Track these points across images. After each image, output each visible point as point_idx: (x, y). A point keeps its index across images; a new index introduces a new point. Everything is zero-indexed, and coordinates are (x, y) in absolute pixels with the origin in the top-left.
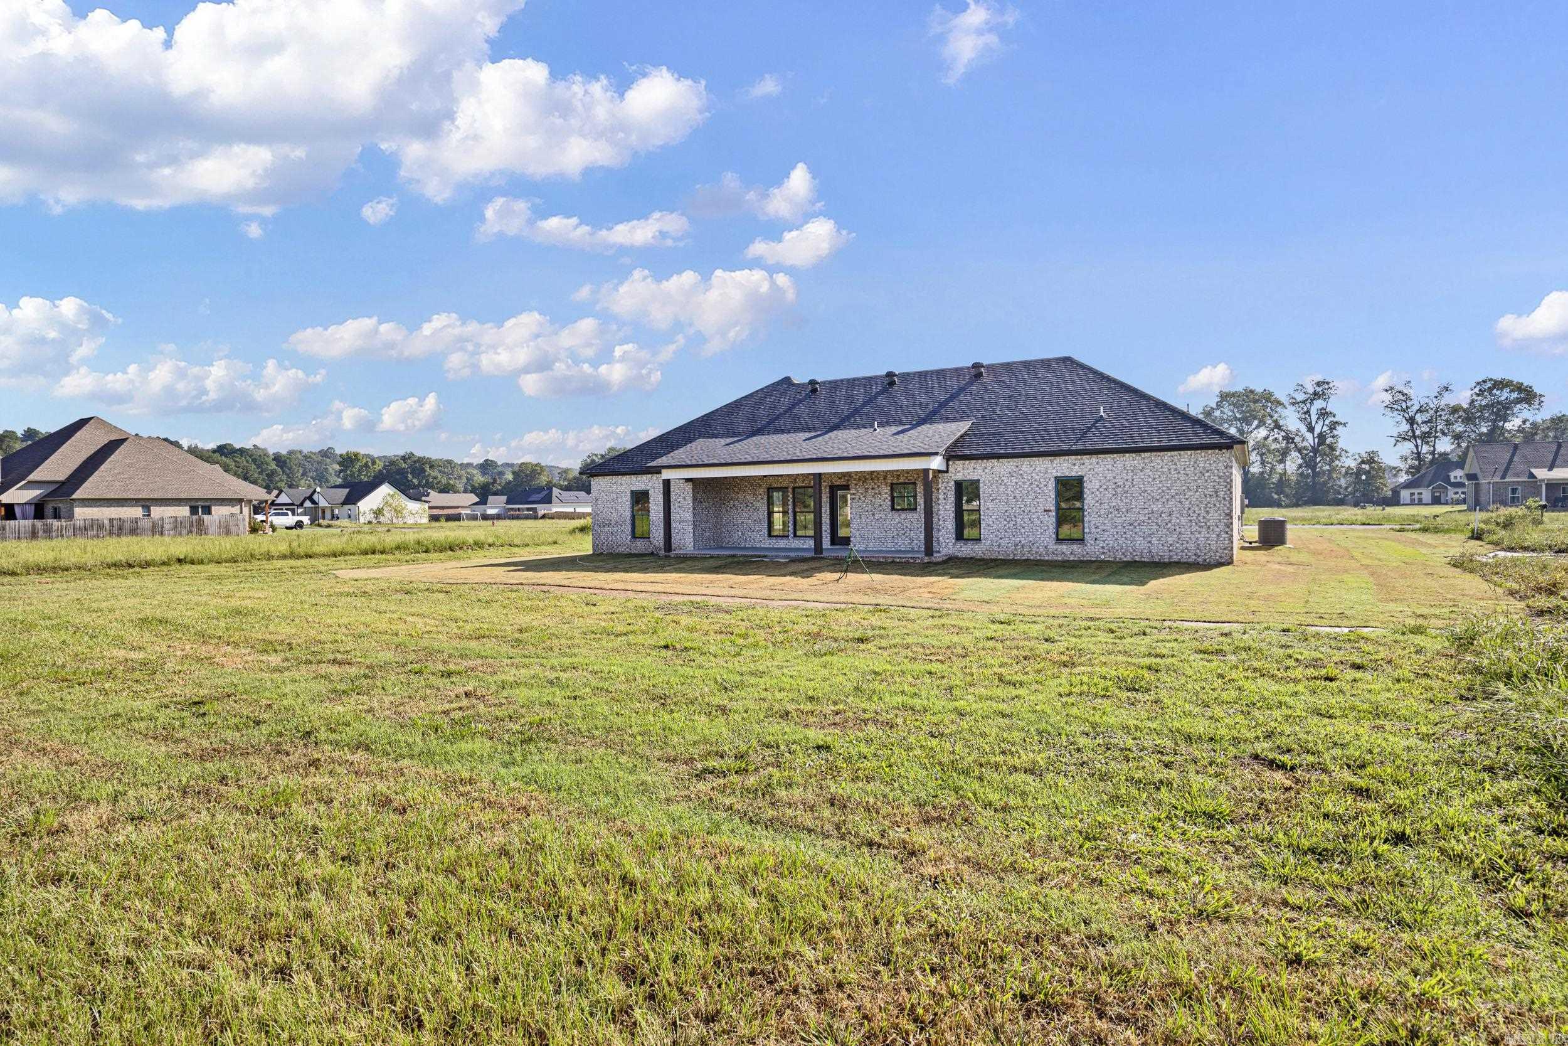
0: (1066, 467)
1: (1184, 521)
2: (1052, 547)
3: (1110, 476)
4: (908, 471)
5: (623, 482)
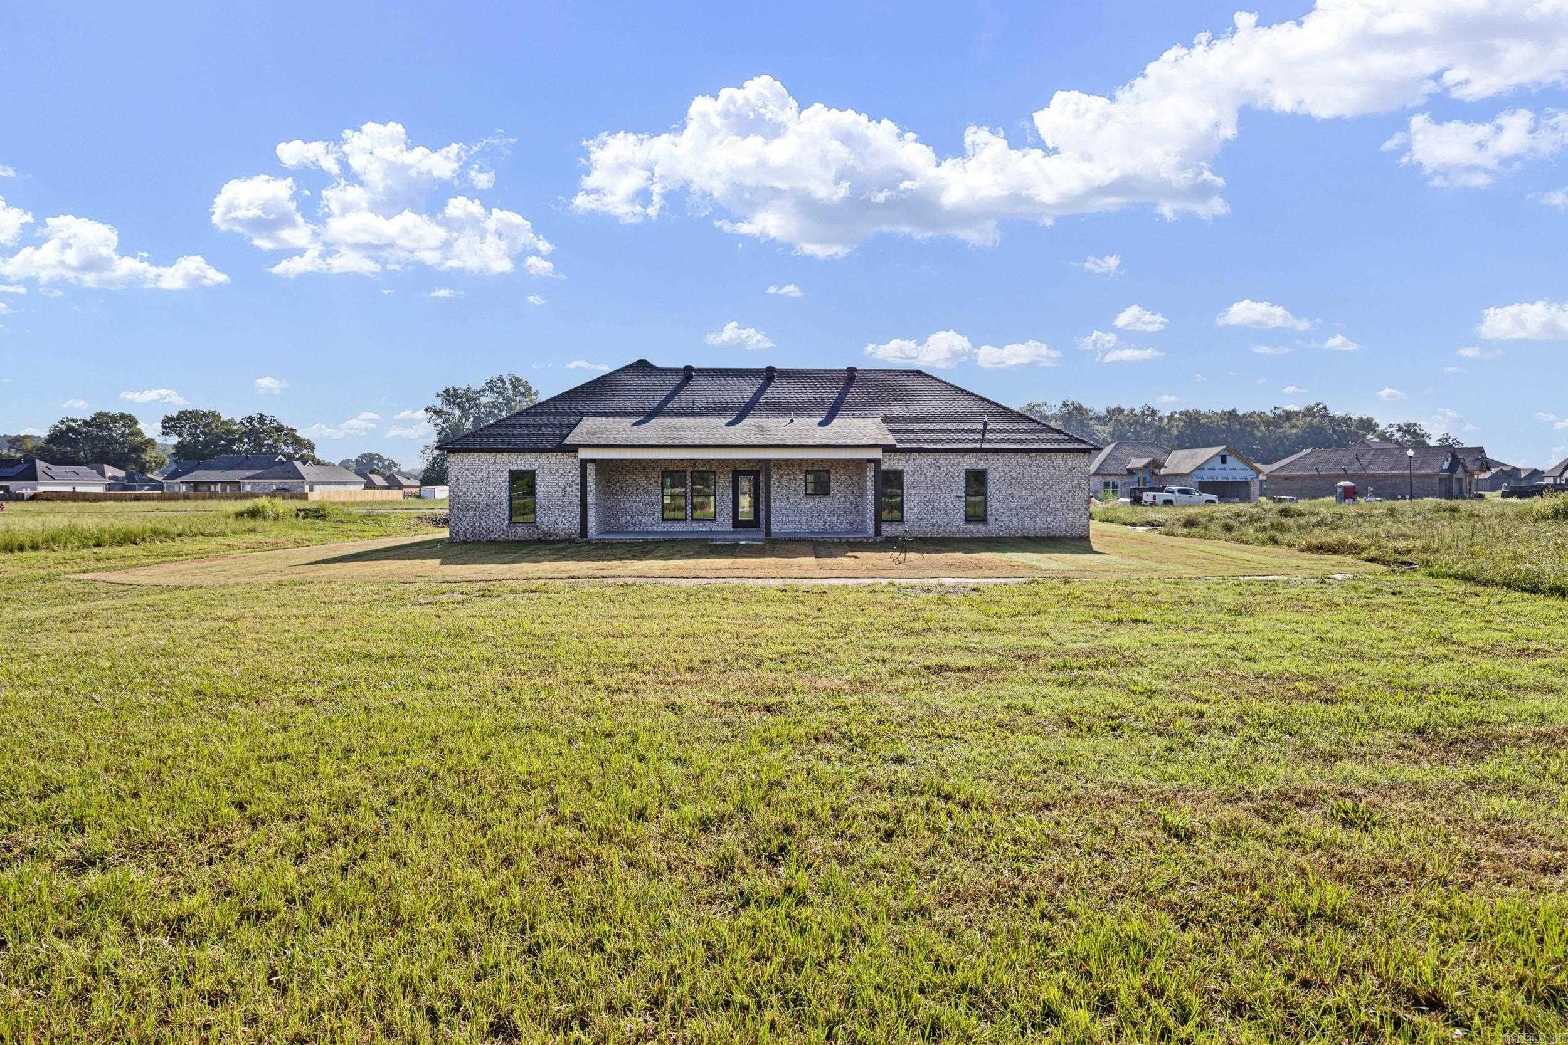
0: (974, 462)
1: (1058, 505)
2: (963, 526)
3: (1007, 470)
4: (822, 460)
5: (498, 460)
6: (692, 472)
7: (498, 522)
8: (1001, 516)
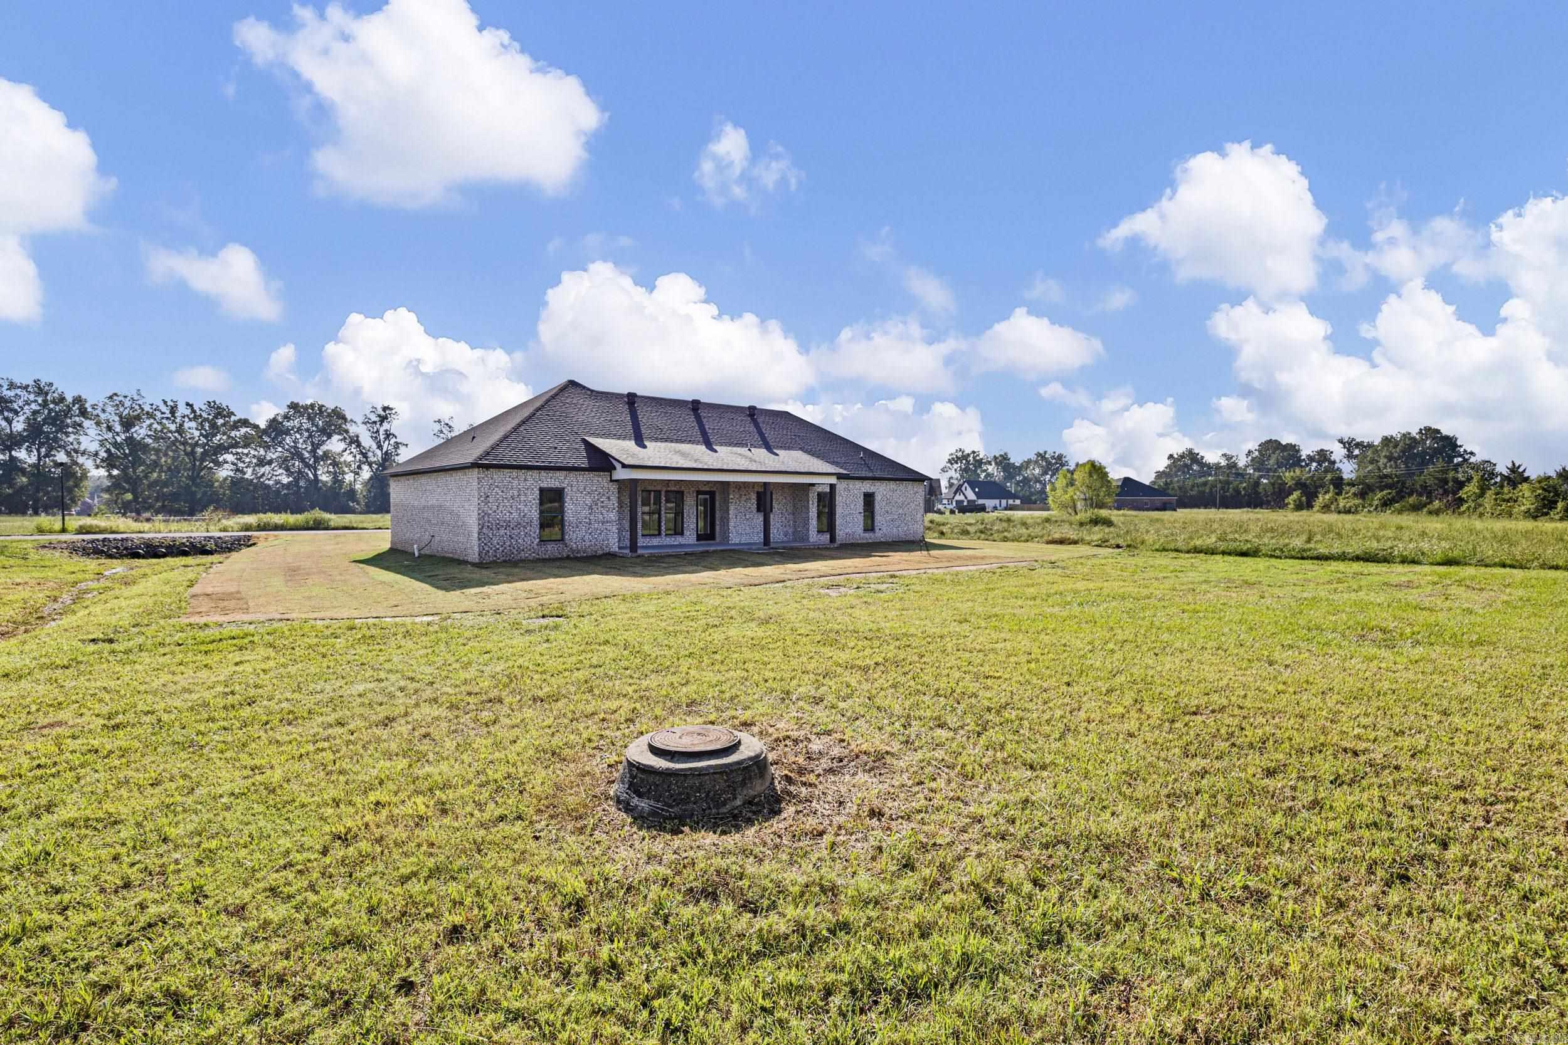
0: (867, 487)
2: (859, 534)
3: (885, 493)
5: (529, 477)
6: (667, 492)
7: (529, 539)
8: (885, 528)
